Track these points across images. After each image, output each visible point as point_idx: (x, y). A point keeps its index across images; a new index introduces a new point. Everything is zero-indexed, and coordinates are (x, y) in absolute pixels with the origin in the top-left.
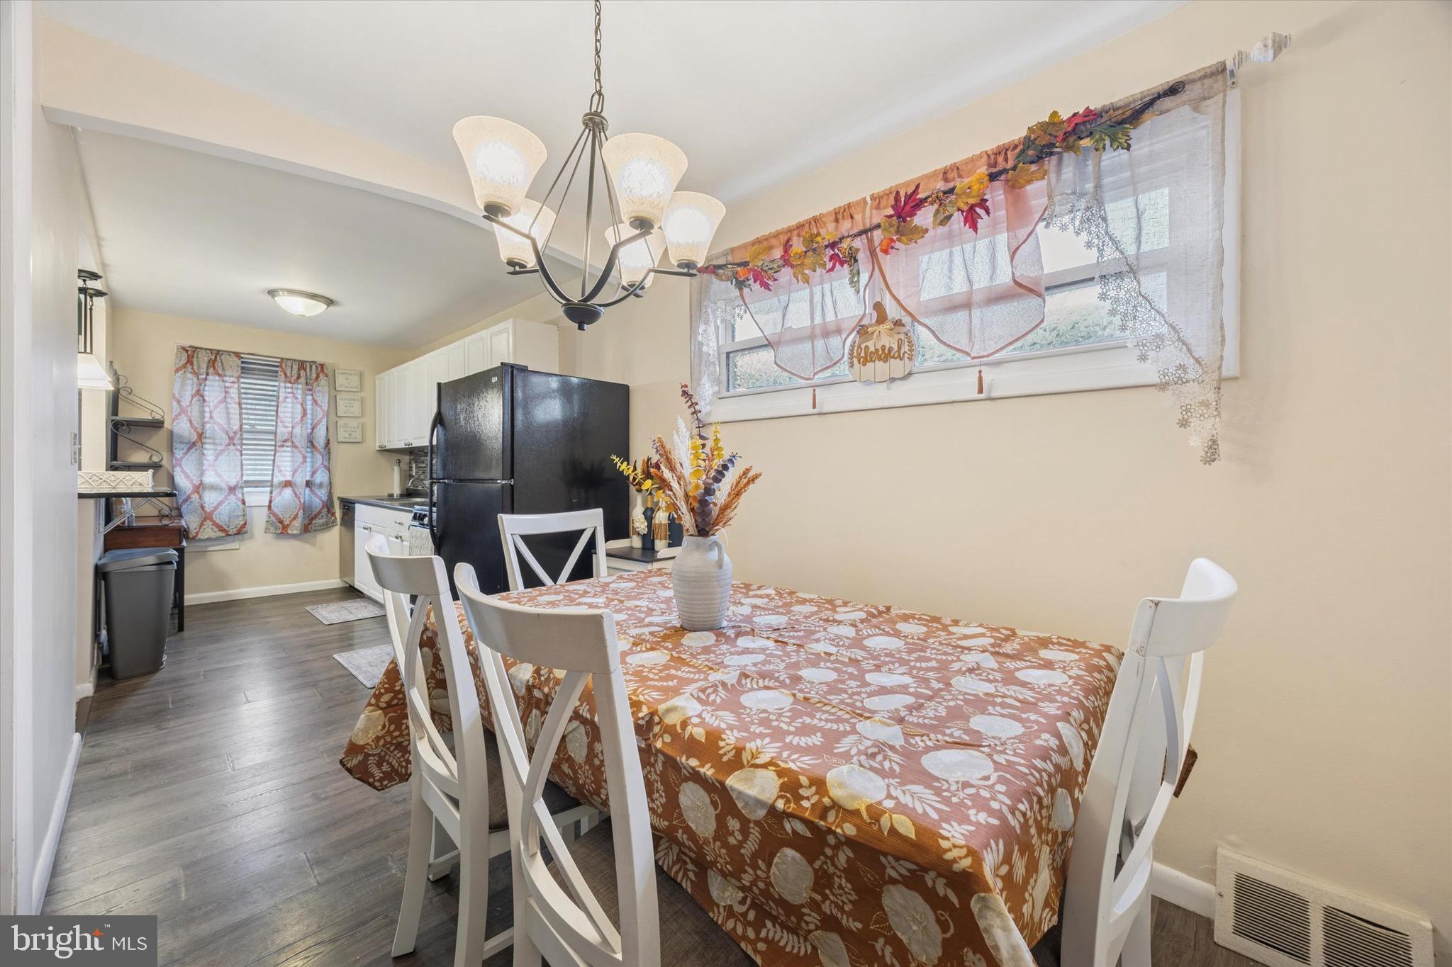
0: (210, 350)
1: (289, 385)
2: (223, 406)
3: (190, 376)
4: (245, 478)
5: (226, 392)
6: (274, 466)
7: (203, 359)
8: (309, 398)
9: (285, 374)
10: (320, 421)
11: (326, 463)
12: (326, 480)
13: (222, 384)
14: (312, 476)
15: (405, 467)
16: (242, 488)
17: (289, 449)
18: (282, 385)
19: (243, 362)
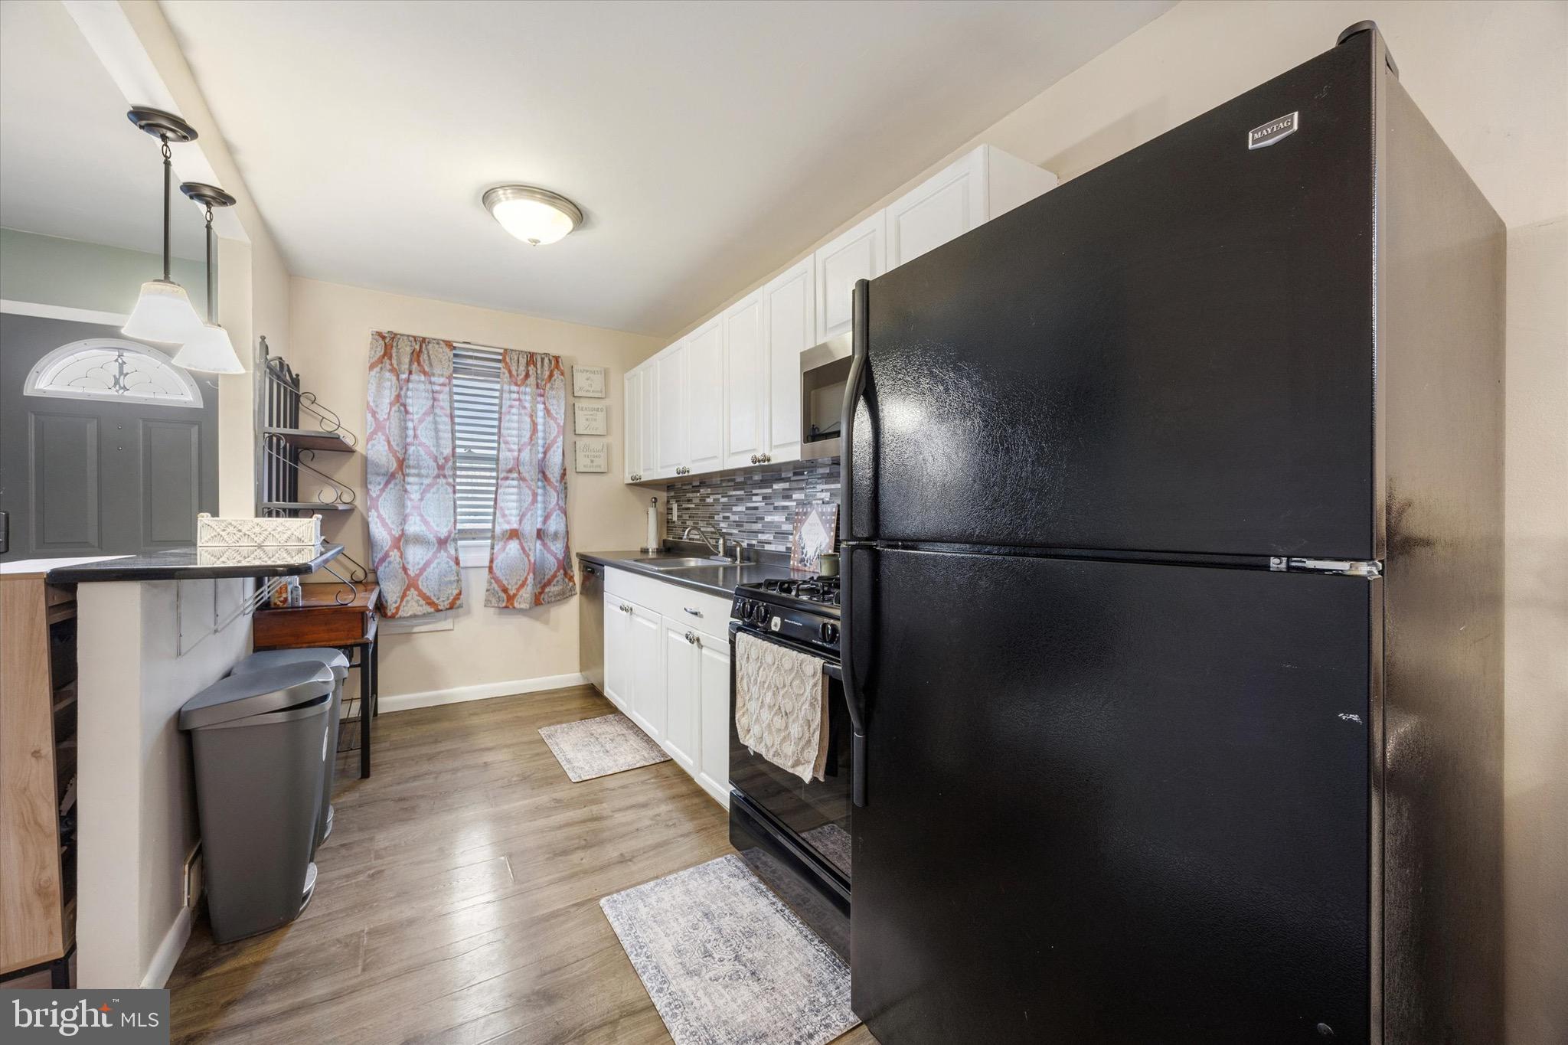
0: (414, 337)
1: (514, 388)
2: (430, 418)
3: (388, 375)
4: (459, 526)
5: (434, 399)
6: (495, 508)
7: (406, 349)
8: (541, 407)
9: (510, 372)
10: (554, 441)
11: (561, 503)
12: (562, 528)
13: (429, 387)
14: (545, 522)
15: (662, 508)
16: (455, 540)
17: (515, 483)
18: (506, 387)
19: (455, 355)
